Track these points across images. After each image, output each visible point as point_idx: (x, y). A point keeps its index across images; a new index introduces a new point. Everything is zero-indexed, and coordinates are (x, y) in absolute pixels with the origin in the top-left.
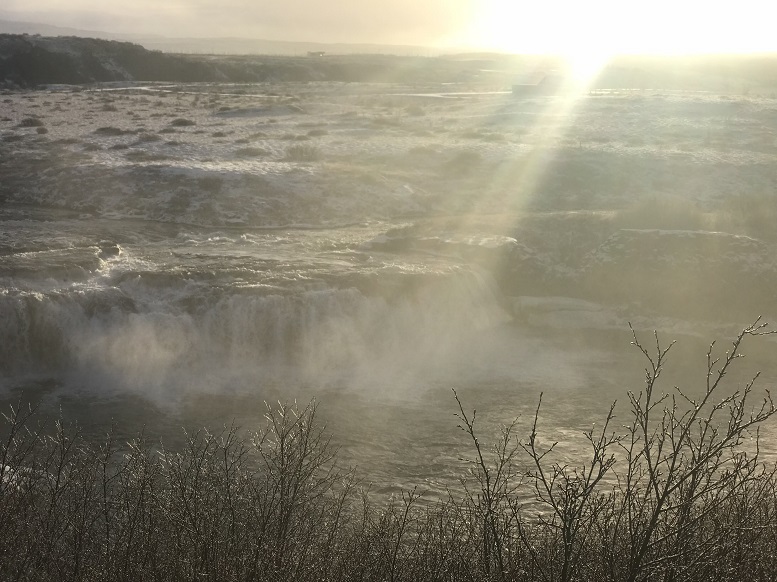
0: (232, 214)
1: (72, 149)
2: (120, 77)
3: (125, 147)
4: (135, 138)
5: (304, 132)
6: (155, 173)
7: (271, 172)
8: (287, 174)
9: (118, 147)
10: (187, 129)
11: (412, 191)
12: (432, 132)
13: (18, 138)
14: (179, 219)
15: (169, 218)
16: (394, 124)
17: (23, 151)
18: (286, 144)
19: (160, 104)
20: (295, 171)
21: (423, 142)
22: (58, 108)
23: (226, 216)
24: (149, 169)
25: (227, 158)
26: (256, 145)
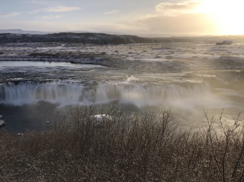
0: (154, 69)
1: (124, 56)
2: (133, 42)
3: (133, 56)
4: (135, 54)
5: (170, 53)
6: (139, 61)
7: (162, 61)
8: (166, 61)
9: (132, 56)
10: (146, 52)
11: (192, 65)
12: (197, 53)
13: (114, 54)
14: (143, 70)
15: (141, 70)
16: (189, 51)
17: (114, 57)
18: (166, 55)
19: (140, 48)
20: (167, 61)
21: (195, 55)
22: (121, 49)
23: (153, 70)
24: (138, 60)
25: (153, 58)
26: (159, 56)
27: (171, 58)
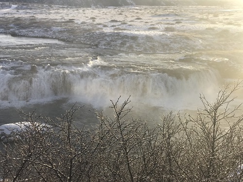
3: (115, 26)
5: (174, 22)
10: (139, 21)
18: (166, 26)
21: (212, 26)
26: (157, 26)
27: (172, 30)
